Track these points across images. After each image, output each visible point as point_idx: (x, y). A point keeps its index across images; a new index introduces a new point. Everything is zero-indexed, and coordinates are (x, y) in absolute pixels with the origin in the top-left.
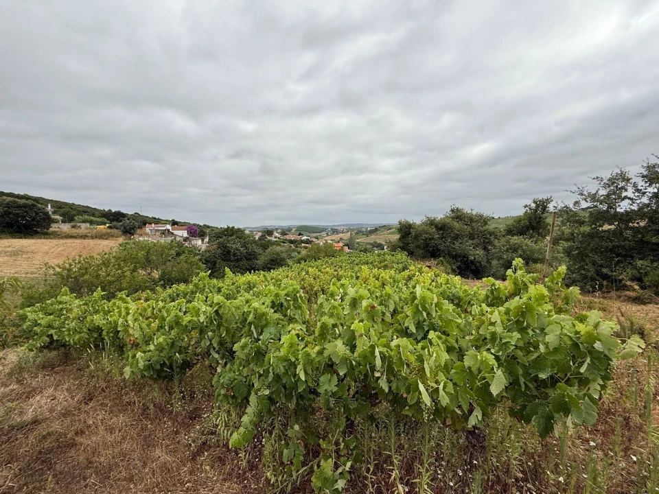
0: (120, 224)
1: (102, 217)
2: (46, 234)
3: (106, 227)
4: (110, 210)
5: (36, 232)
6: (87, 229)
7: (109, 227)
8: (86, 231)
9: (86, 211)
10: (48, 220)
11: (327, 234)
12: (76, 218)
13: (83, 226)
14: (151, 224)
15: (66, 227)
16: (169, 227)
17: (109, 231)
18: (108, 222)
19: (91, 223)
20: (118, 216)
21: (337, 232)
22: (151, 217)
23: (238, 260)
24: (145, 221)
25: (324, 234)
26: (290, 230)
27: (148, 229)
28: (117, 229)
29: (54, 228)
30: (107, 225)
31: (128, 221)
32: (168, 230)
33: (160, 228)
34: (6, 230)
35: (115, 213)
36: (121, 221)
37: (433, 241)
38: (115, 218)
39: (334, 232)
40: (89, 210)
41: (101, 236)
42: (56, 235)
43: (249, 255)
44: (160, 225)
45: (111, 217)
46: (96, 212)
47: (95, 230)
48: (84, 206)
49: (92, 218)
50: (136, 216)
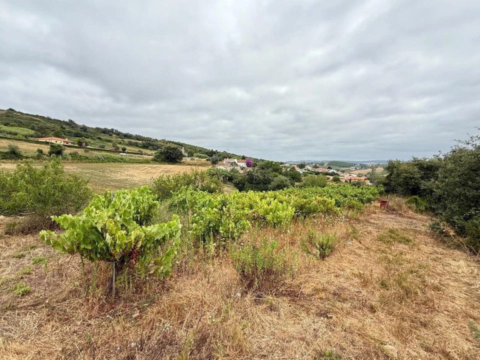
1: (207, 154)
2: (180, 163)
3: (205, 160)
4: (212, 150)
5: (177, 162)
6: (197, 160)
7: (207, 160)
8: (196, 162)
9: (201, 150)
10: (182, 156)
11: (355, 168)
12: (194, 155)
13: (196, 158)
14: (227, 158)
15: (188, 160)
16: (236, 160)
17: (206, 162)
18: (208, 157)
19: (200, 157)
21: (365, 167)
23: (257, 184)
25: (353, 168)
26: (322, 164)
27: (225, 161)
28: (210, 161)
29: (184, 159)
31: (215, 157)
32: (235, 163)
33: (231, 161)
34: (166, 160)
37: (413, 180)
38: (211, 153)
39: (362, 167)
41: (202, 165)
42: (184, 164)
43: (266, 181)
44: (232, 159)
47: (200, 162)
49: (202, 154)
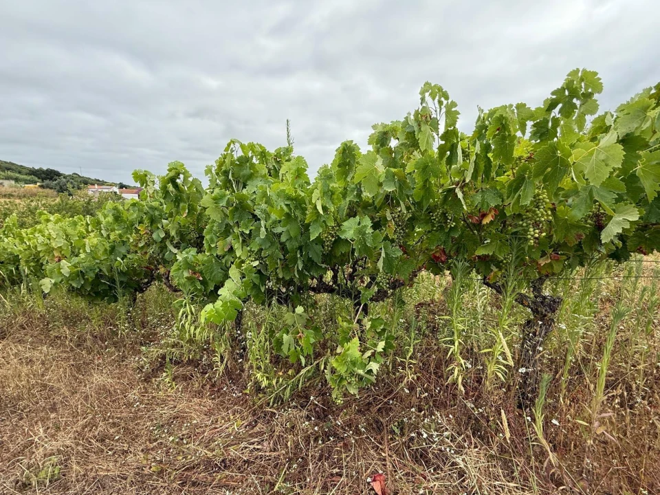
0: (55, 182)
1: (31, 175)
3: (37, 186)
6: (11, 187)
7: (42, 187)
8: (11, 189)
13: (7, 183)
14: (94, 185)
16: (116, 189)
17: (40, 190)
18: (40, 180)
19: (17, 180)
20: (52, 175)
22: (93, 178)
24: (86, 182)
28: (51, 188)
30: (38, 184)
31: (64, 180)
32: (115, 193)
33: (105, 190)
35: (47, 170)
36: (56, 180)
38: (48, 177)
40: (13, 167)
44: (105, 187)
45: (43, 176)
46: (24, 170)
47: (22, 189)
48: (5, 162)
49: (18, 175)
50: (74, 177)
